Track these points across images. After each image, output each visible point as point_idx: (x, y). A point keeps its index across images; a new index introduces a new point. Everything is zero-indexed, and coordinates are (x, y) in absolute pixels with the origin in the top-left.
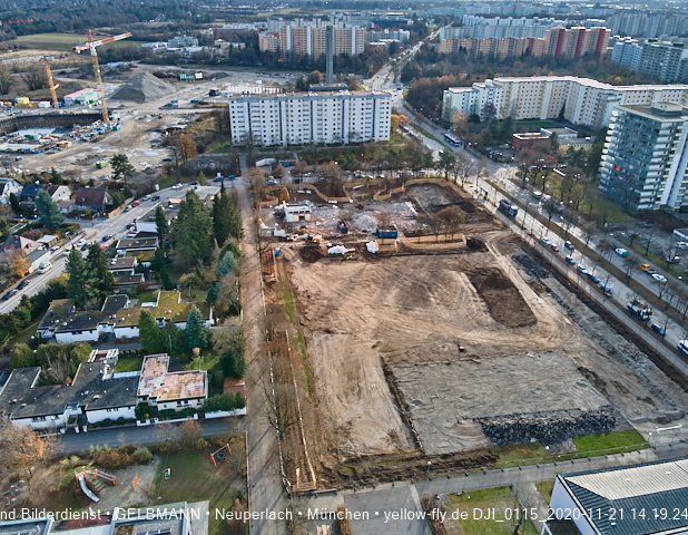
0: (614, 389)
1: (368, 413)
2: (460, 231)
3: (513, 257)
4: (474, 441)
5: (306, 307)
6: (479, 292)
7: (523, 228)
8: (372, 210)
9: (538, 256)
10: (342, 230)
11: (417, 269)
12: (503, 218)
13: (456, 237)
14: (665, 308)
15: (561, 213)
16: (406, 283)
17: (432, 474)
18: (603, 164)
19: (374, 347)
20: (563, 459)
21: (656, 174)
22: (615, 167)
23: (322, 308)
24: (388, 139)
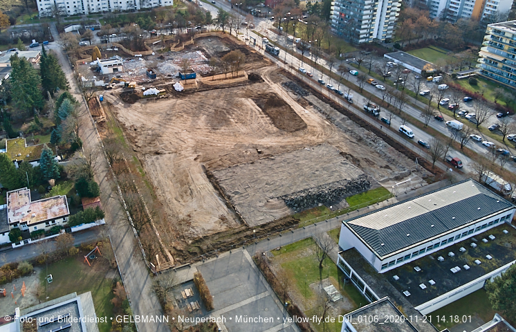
0: (365, 163)
1: (201, 207)
2: (241, 69)
3: (282, 84)
4: (281, 212)
5: (135, 138)
6: (263, 110)
7: (285, 63)
8: (172, 59)
9: (299, 81)
10: (151, 76)
11: (216, 100)
12: (270, 57)
13: (240, 73)
14: (387, 106)
15: (309, 50)
16: (210, 110)
17: (256, 240)
18: (332, 12)
19: (195, 159)
20: (342, 213)
21: (368, 17)
22: (341, 14)
23: (148, 137)
24: (172, 4)
